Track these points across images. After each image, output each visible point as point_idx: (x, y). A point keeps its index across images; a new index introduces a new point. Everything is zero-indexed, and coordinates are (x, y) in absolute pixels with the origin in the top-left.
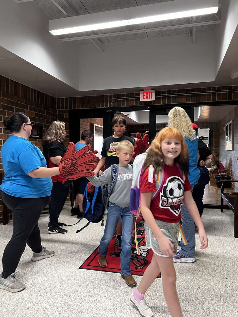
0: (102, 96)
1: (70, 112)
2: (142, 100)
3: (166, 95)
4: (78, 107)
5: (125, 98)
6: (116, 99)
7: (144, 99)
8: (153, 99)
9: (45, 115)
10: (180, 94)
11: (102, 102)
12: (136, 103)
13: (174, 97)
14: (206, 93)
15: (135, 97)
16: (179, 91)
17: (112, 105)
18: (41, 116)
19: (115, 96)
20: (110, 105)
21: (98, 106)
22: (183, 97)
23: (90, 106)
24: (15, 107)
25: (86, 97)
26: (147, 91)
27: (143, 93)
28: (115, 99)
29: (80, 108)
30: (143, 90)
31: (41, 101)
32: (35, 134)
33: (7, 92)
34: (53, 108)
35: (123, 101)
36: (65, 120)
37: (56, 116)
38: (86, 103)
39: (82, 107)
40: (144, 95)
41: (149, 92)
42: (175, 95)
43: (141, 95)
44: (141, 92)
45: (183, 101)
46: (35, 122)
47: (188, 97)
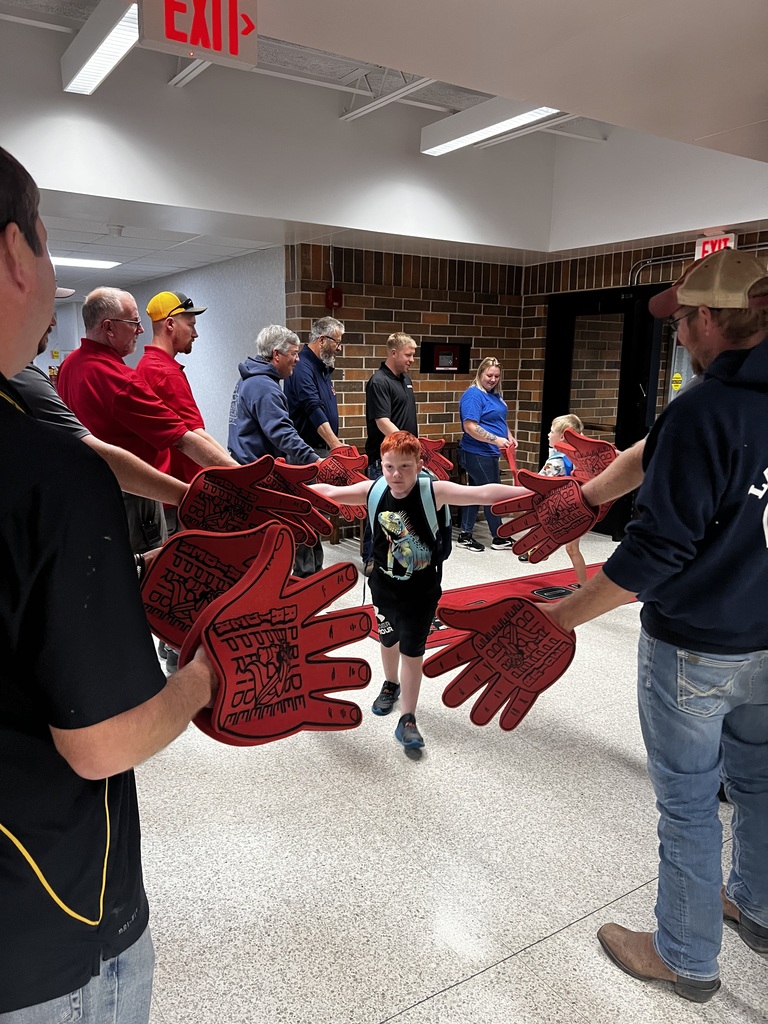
0: (618, 255)
1: (550, 300)
4: (565, 287)
5: (670, 259)
6: (650, 262)
9: (482, 315)
11: (617, 271)
17: (637, 280)
18: (469, 320)
19: (646, 253)
20: (633, 280)
21: (607, 283)
23: (590, 284)
24: (394, 311)
25: (583, 261)
26: (714, 239)
27: (705, 243)
28: (646, 262)
29: (569, 291)
31: (469, 283)
32: (446, 363)
33: (378, 281)
34: (510, 293)
35: (667, 266)
36: (537, 322)
37: (517, 312)
38: (582, 277)
39: (572, 288)
40: (706, 248)
41: (720, 241)
43: (699, 250)
44: (699, 241)
46: (447, 336)
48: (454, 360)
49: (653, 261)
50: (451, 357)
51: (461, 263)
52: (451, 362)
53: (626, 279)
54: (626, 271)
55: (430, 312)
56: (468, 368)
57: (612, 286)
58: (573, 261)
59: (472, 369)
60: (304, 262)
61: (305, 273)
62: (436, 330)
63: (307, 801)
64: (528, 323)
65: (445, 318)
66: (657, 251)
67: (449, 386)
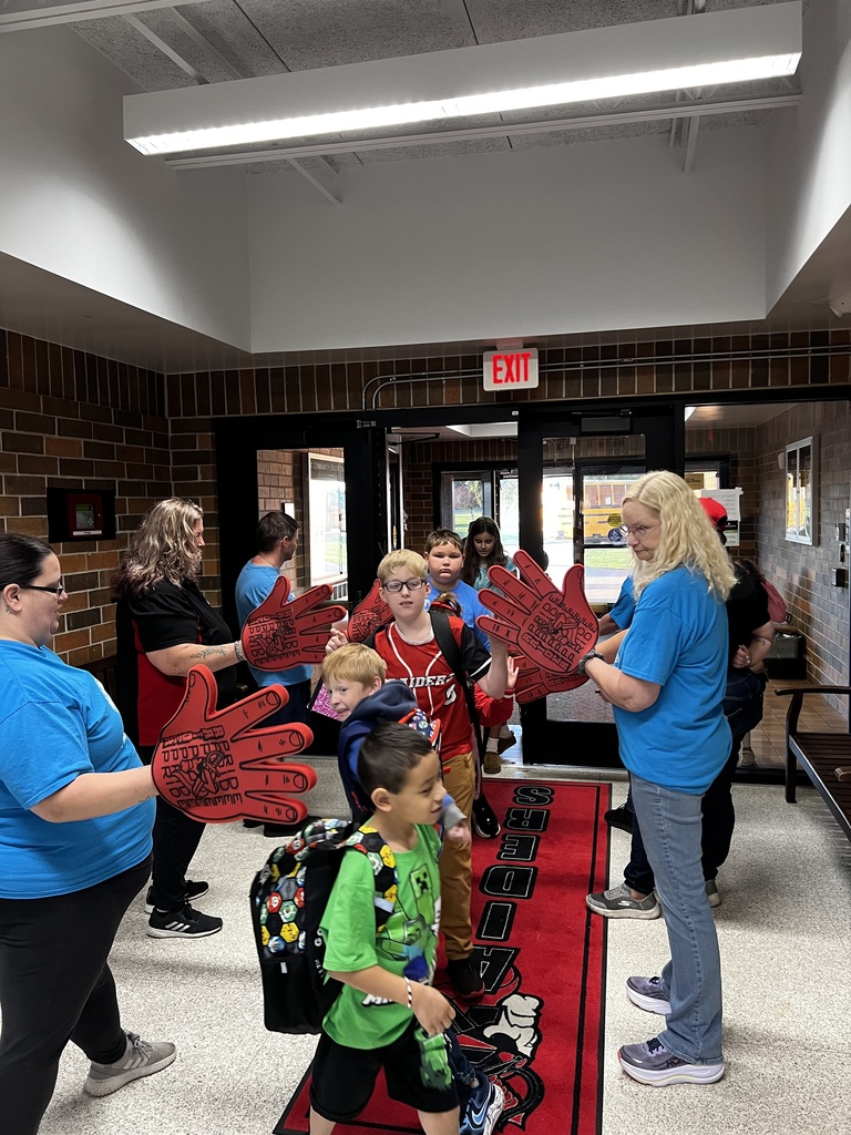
0: (338, 368)
1: (219, 426)
2: (489, 385)
3: (579, 366)
4: (249, 409)
5: (424, 377)
6: (393, 378)
7: (496, 381)
8: (533, 382)
9: (124, 444)
10: (634, 362)
11: (339, 389)
12: (469, 396)
13: (609, 374)
14: (730, 357)
15: (464, 374)
16: (627, 351)
17: (377, 402)
18: (107, 452)
19: (386, 368)
20: (369, 404)
21: (324, 403)
22: (645, 371)
23: (294, 405)
25: (277, 373)
26: (508, 353)
27: (495, 359)
28: (388, 380)
29: (257, 414)
30: (494, 348)
31: (104, 393)
32: (84, 522)
34: (153, 413)
35: (419, 386)
36: (202, 458)
37: (162, 441)
38: (278, 394)
39: (263, 406)
40: (498, 366)
41: (518, 356)
42: (615, 363)
43: (488, 367)
44: (486, 355)
45: (644, 387)
46: (83, 478)
47: (664, 371)
48: (96, 519)
49: (398, 379)
50: (91, 512)
51: (91, 358)
52: (91, 522)
53: (356, 401)
54: (356, 389)
55: (56, 436)
56: (115, 530)
57: (332, 409)
58: (262, 373)
59: (118, 532)
62: (68, 467)
64: (179, 459)
65: (77, 447)
66: (402, 366)
67: (92, 562)
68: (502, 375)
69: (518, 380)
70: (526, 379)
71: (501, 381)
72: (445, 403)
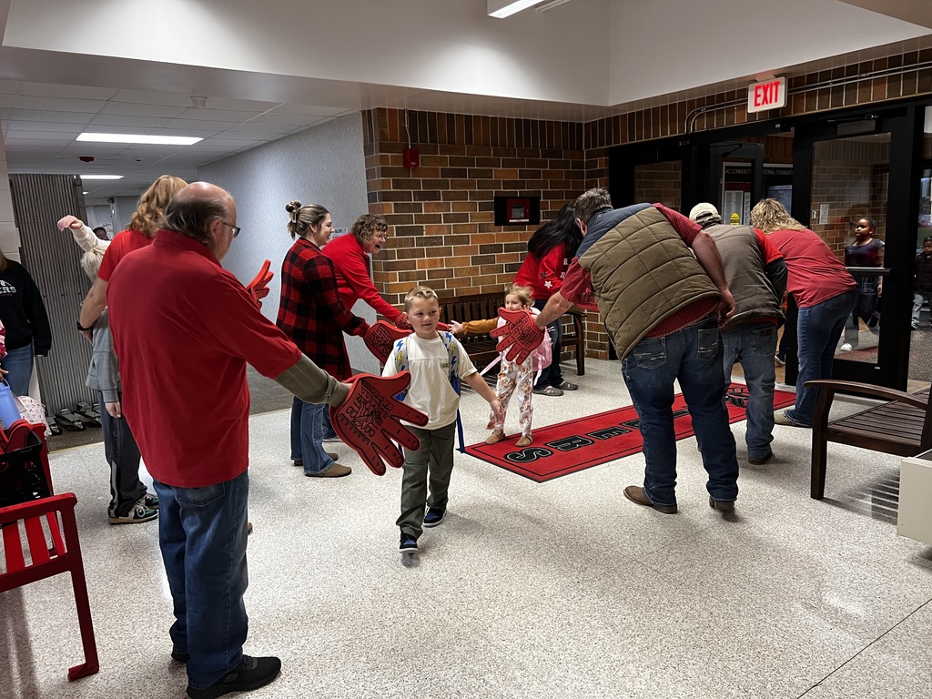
0: (673, 106)
2: (751, 109)
3: (829, 84)
4: (624, 140)
6: (704, 109)
7: (757, 105)
8: (781, 103)
9: (548, 169)
10: (870, 76)
11: (673, 120)
13: (852, 87)
16: (866, 67)
17: (693, 126)
18: (537, 174)
19: (701, 102)
20: (688, 129)
21: (664, 131)
22: (879, 82)
23: (648, 134)
24: (467, 168)
26: (765, 83)
27: (757, 88)
28: (700, 111)
29: (628, 142)
30: (756, 81)
31: (535, 140)
32: (518, 216)
33: (451, 142)
34: (572, 148)
35: (720, 112)
36: (600, 174)
37: (580, 165)
38: (640, 128)
39: (632, 138)
40: (758, 93)
41: (772, 85)
42: (856, 78)
43: (751, 95)
44: (751, 87)
45: (878, 95)
46: (518, 191)
47: (894, 80)
48: (525, 213)
49: (707, 109)
50: (523, 209)
51: (527, 122)
52: (522, 215)
53: (682, 128)
54: (682, 120)
55: (501, 168)
56: (539, 219)
57: (669, 135)
58: (630, 114)
60: (382, 125)
61: (383, 135)
62: (507, 185)
63: (439, 641)
65: (514, 174)
66: (710, 99)
67: (522, 237)
68: (760, 100)
69: (771, 102)
70: (776, 101)
71: (759, 105)
72: (736, 123)
